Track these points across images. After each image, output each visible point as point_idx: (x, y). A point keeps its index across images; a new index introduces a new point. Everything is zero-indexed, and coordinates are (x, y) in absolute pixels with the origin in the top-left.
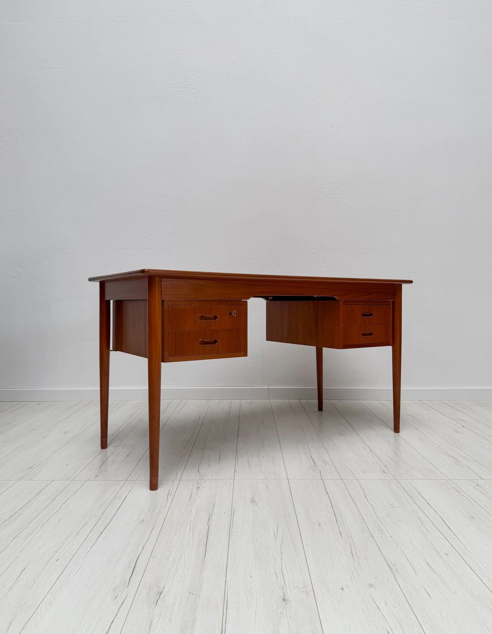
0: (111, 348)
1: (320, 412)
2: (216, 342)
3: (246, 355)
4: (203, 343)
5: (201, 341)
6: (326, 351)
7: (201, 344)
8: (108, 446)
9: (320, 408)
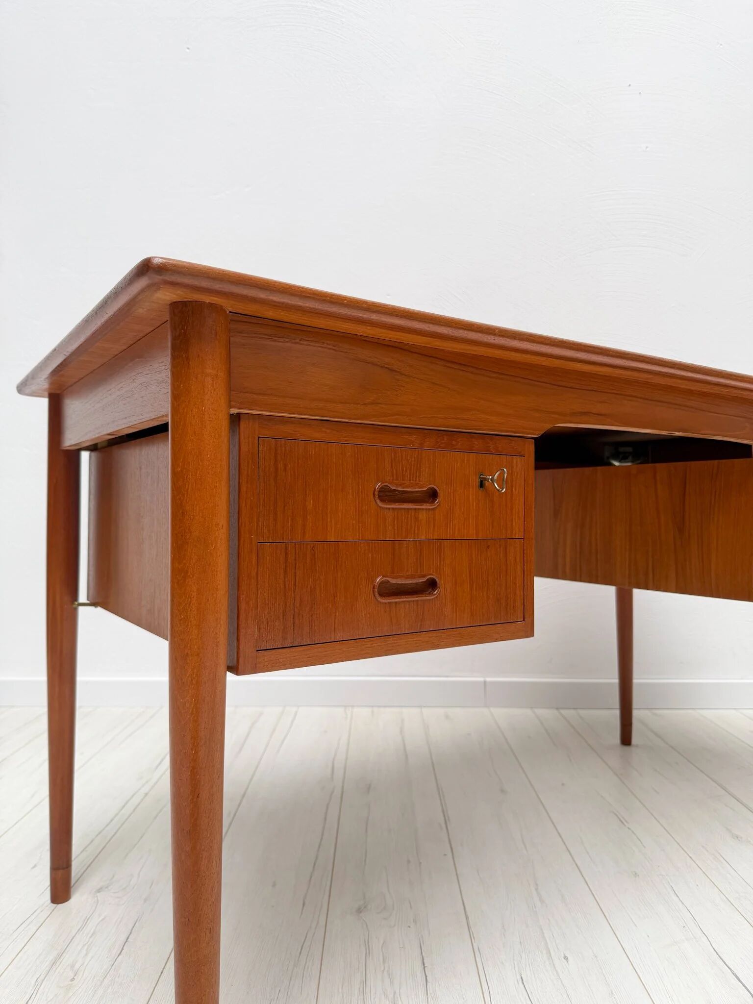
0: (83, 597)
1: (626, 748)
2: (432, 584)
3: (528, 631)
4: (389, 591)
5: (382, 583)
6: (641, 597)
7: (381, 595)
8: (72, 890)
9: (626, 739)
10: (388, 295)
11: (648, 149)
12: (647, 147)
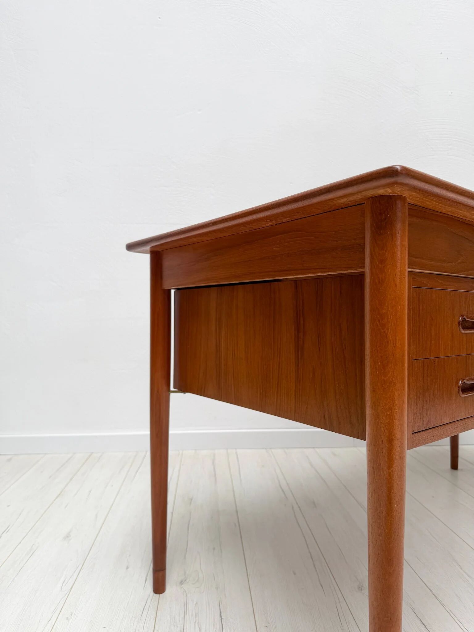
5: (462, 384)
7: (463, 392)
9: (454, 465)
10: (291, 183)
11: (452, 94)
12: (452, 93)
